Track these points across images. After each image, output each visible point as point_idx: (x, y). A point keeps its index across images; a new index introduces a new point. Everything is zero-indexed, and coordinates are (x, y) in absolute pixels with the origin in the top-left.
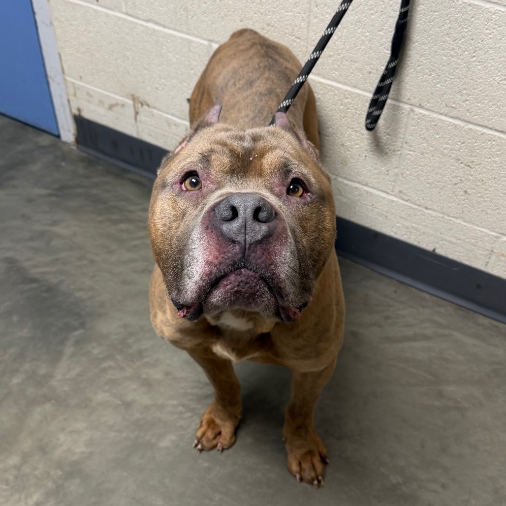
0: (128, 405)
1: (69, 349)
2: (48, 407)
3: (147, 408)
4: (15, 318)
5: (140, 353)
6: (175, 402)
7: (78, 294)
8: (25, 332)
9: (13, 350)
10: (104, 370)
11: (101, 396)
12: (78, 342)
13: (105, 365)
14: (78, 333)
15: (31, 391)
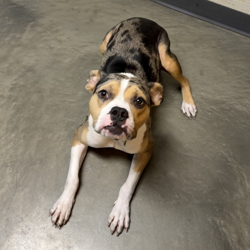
0: (52, 48)
1: (28, 29)
2: (20, 48)
3: (59, 49)
4: (7, 18)
5: (57, 31)
6: (71, 48)
7: (32, 9)
8: (11, 23)
9: (6, 29)
10: (42, 36)
11: (41, 45)
12: (32, 26)
13: (43, 34)
14: (32, 23)
15: (13, 43)
